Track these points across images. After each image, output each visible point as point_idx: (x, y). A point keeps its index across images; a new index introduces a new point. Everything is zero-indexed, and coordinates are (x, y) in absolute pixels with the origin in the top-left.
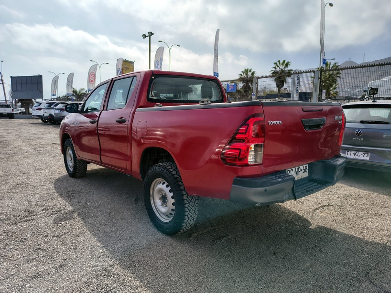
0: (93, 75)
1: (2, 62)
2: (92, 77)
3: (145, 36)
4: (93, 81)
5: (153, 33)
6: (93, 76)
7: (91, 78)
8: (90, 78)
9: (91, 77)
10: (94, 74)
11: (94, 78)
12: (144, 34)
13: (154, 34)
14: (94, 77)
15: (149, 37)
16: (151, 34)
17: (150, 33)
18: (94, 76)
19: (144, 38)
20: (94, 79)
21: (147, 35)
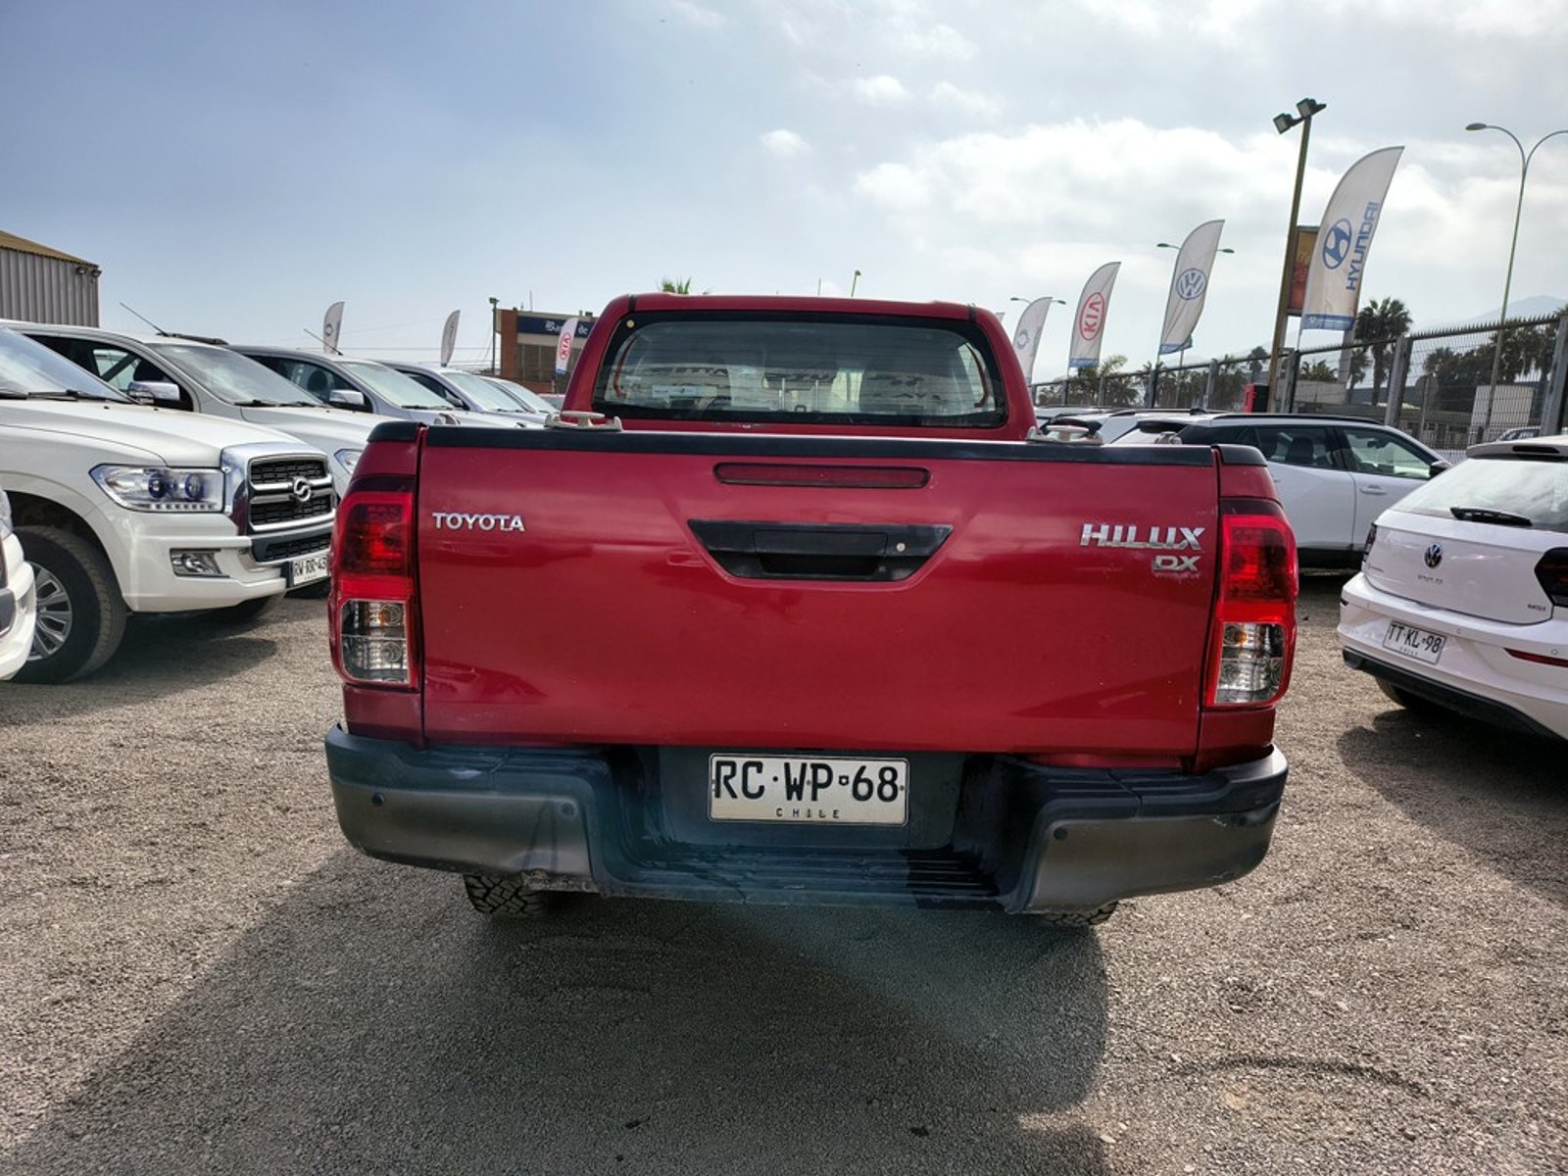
0: (1097, 306)
1: (858, 273)
2: (1093, 313)
3: (1285, 122)
4: (1096, 328)
5: (1318, 102)
6: (1097, 310)
7: (1089, 316)
8: (1084, 316)
9: (1089, 311)
10: (1099, 299)
11: (1099, 317)
12: (1283, 115)
13: (1323, 106)
14: (1099, 314)
15: (1302, 124)
16: (1311, 107)
17: (1306, 108)
18: (1099, 307)
19: (1281, 132)
20: (1098, 321)
21: (1296, 115)
